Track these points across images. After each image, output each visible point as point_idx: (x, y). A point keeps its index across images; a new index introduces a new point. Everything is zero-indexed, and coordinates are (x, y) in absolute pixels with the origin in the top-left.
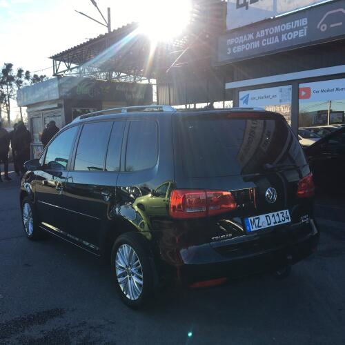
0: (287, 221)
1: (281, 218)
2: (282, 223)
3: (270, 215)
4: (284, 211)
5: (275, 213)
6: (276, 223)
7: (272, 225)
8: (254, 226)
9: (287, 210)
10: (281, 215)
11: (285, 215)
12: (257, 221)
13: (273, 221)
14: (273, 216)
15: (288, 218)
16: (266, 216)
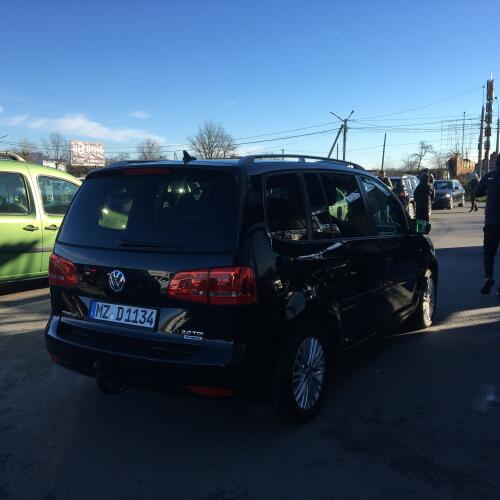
0: (147, 325)
1: (140, 318)
2: (139, 324)
3: (126, 308)
4: (149, 311)
5: (134, 309)
6: (128, 320)
7: (123, 321)
8: (99, 314)
9: (155, 311)
10: (140, 314)
11: (147, 316)
12: (105, 309)
13: (125, 316)
14: (129, 310)
15: (151, 322)
16: (119, 308)
